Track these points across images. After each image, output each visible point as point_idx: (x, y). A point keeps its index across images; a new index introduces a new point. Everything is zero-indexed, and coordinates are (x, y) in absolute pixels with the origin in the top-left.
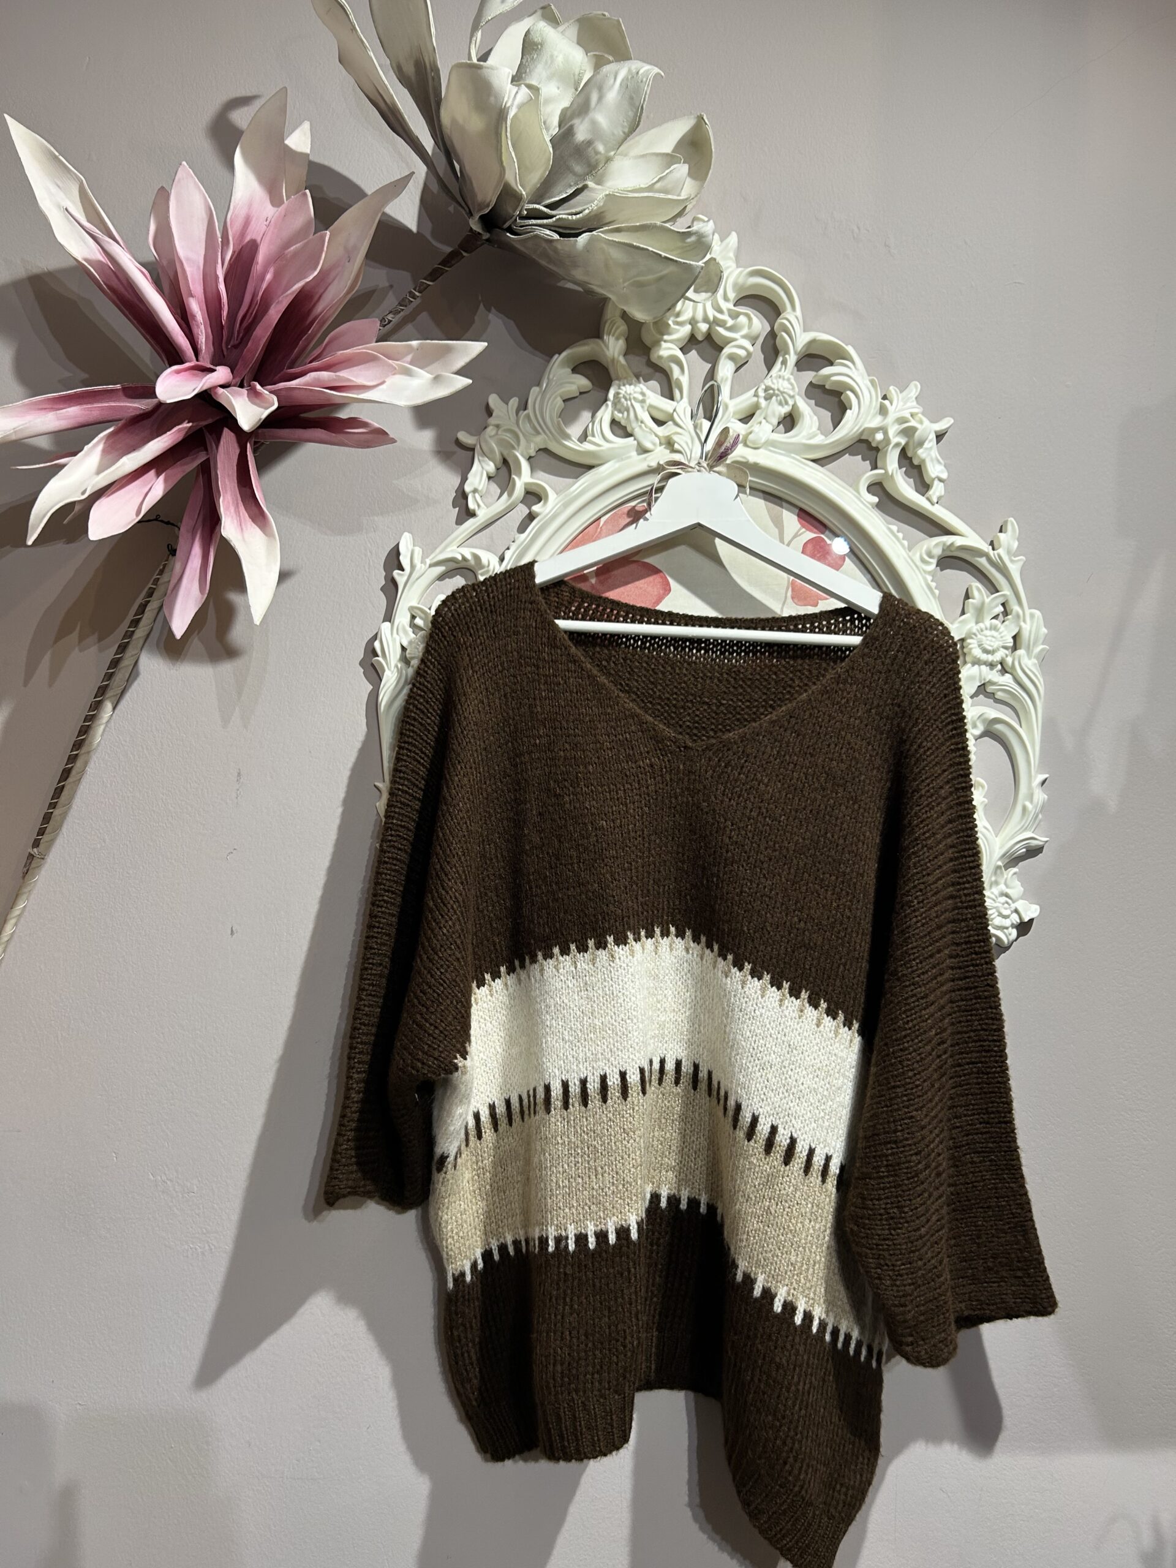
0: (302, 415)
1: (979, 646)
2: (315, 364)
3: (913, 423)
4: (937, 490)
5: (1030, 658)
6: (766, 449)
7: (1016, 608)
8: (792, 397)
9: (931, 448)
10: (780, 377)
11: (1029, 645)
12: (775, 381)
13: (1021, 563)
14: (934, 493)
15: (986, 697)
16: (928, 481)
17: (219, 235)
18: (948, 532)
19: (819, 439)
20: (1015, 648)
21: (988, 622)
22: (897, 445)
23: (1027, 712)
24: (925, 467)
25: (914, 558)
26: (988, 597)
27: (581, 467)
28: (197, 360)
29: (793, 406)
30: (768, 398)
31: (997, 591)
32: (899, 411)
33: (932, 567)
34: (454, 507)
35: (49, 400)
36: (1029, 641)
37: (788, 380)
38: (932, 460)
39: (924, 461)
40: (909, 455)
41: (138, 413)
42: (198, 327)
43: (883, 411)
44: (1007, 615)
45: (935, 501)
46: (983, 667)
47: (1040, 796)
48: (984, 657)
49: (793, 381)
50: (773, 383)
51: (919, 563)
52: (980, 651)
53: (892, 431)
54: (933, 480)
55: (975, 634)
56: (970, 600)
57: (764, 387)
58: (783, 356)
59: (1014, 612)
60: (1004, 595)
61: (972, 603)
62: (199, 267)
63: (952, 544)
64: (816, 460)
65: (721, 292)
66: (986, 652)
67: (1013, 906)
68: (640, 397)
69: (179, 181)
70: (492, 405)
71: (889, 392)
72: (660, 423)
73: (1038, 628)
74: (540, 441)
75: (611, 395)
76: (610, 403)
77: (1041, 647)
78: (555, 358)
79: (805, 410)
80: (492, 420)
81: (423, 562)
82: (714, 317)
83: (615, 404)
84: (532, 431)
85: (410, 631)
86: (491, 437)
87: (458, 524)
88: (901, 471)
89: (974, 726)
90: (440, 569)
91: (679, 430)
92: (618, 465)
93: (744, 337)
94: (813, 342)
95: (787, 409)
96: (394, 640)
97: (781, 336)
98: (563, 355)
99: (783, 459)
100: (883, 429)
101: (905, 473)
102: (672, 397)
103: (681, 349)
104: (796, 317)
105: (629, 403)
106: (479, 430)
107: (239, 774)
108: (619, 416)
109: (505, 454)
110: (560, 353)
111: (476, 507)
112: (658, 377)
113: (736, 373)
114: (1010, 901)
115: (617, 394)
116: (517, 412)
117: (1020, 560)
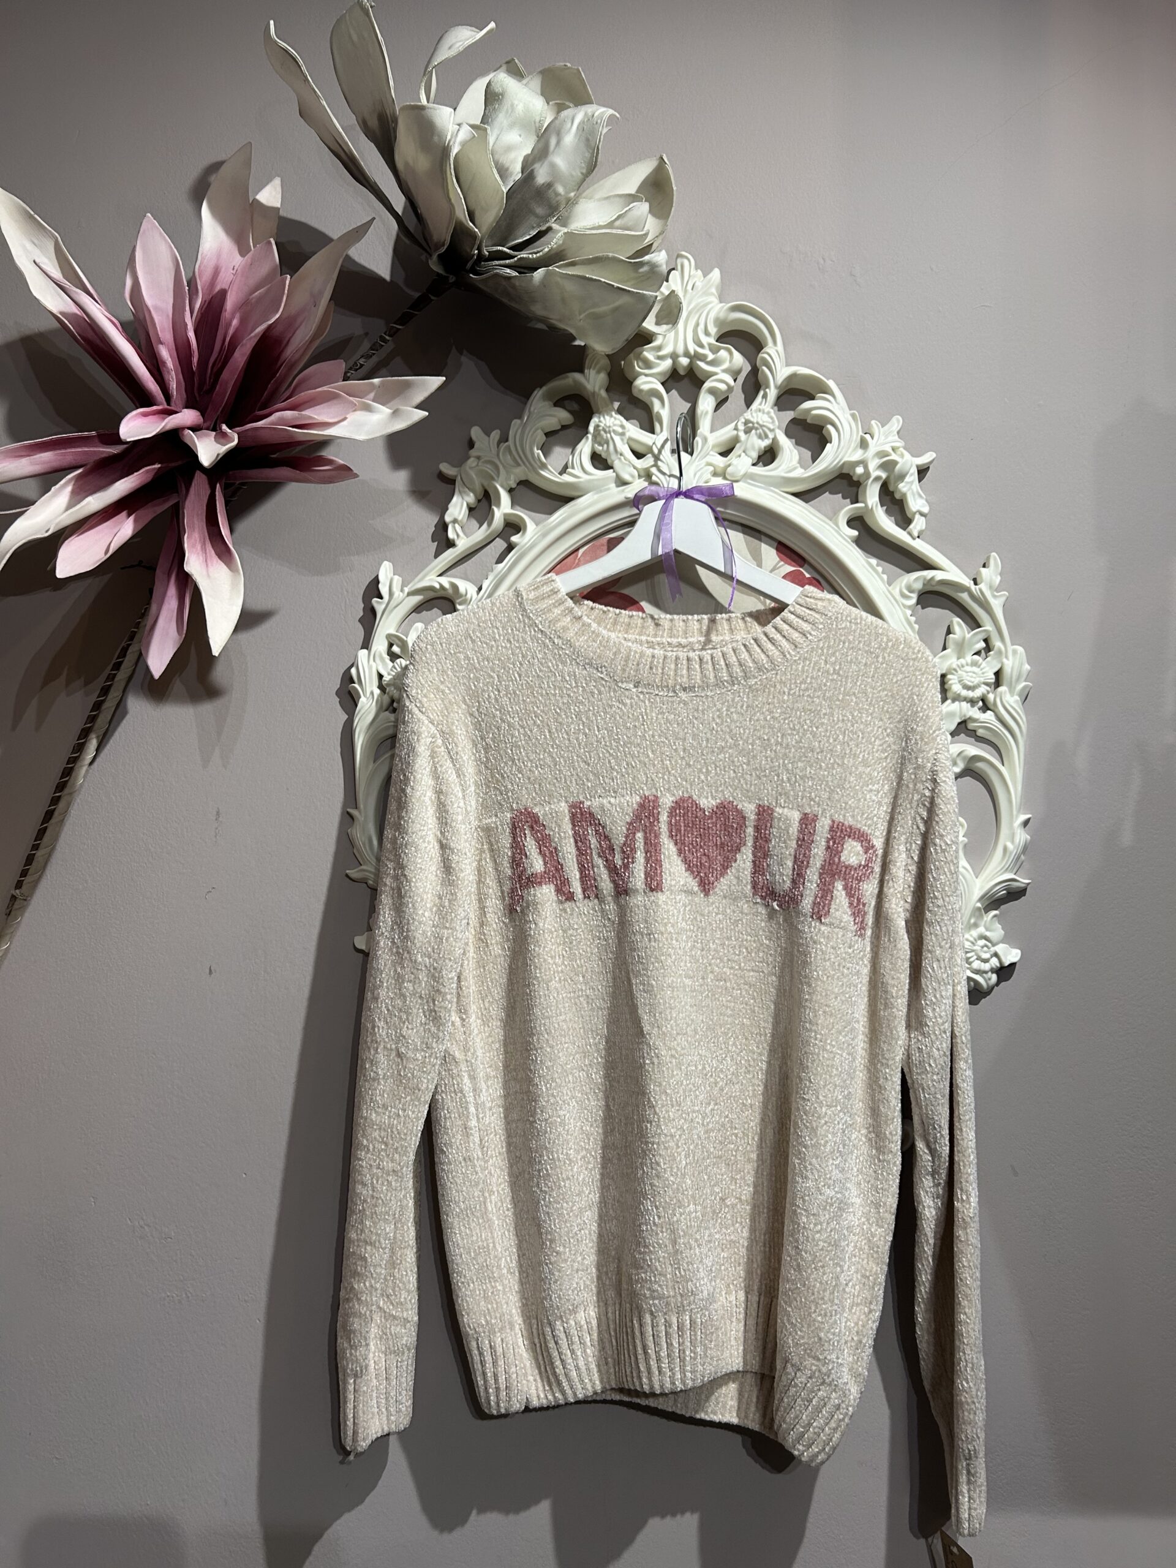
0: (272, 455)
1: (960, 682)
2: (283, 404)
3: (894, 457)
4: (919, 523)
5: (1012, 696)
6: (745, 482)
7: (997, 644)
8: (772, 430)
9: (912, 483)
10: (760, 410)
11: (1011, 681)
12: (754, 415)
13: (1003, 599)
14: (915, 528)
15: (967, 735)
16: (909, 516)
17: (187, 285)
18: (928, 566)
19: (799, 473)
20: (997, 684)
21: (969, 658)
22: (877, 478)
23: (1009, 751)
24: (906, 499)
25: (892, 592)
26: (969, 633)
27: (560, 499)
28: (169, 404)
29: (773, 439)
30: (747, 431)
31: (979, 626)
32: (882, 444)
33: (914, 601)
34: (433, 541)
35: (26, 446)
36: (1011, 678)
37: (768, 413)
38: (913, 495)
39: (905, 495)
40: (891, 488)
41: (105, 456)
42: (168, 372)
43: (863, 444)
44: (990, 651)
45: (916, 534)
46: (964, 704)
47: (1022, 837)
48: (964, 693)
49: (773, 414)
50: (752, 417)
51: (898, 597)
52: (960, 687)
53: (873, 465)
54: (915, 513)
55: (955, 670)
56: (951, 635)
57: (743, 421)
58: (764, 390)
59: (996, 648)
60: (985, 631)
61: (954, 639)
62: (168, 316)
63: (932, 578)
64: (796, 495)
65: (701, 327)
66: (967, 688)
67: (993, 949)
68: (620, 430)
69: (144, 231)
70: (474, 438)
71: (870, 426)
72: (639, 456)
73: (1022, 664)
74: (520, 473)
75: (591, 428)
76: (590, 436)
77: (1024, 684)
78: (536, 392)
79: (785, 443)
80: (473, 452)
81: (402, 591)
82: (695, 352)
83: (595, 437)
84: (511, 462)
85: (387, 658)
86: (471, 468)
87: (436, 556)
88: (882, 506)
89: (955, 764)
90: (418, 599)
91: (659, 463)
92: (596, 497)
93: (724, 371)
94: (793, 377)
95: (766, 443)
96: (370, 668)
97: (763, 370)
98: (544, 388)
99: (762, 492)
100: (863, 463)
101: (885, 508)
102: (652, 431)
103: (663, 384)
104: (777, 351)
105: (609, 435)
106: (460, 463)
107: (218, 813)
108: (599, 448)
109: (485, 484)
110: (541, 387)
111: (456, 537)
112: (638, 411)
113: (716, 409)
114: (989, 944)
115: (597, 426)
116: (498, 445)
117: (1004, 594)
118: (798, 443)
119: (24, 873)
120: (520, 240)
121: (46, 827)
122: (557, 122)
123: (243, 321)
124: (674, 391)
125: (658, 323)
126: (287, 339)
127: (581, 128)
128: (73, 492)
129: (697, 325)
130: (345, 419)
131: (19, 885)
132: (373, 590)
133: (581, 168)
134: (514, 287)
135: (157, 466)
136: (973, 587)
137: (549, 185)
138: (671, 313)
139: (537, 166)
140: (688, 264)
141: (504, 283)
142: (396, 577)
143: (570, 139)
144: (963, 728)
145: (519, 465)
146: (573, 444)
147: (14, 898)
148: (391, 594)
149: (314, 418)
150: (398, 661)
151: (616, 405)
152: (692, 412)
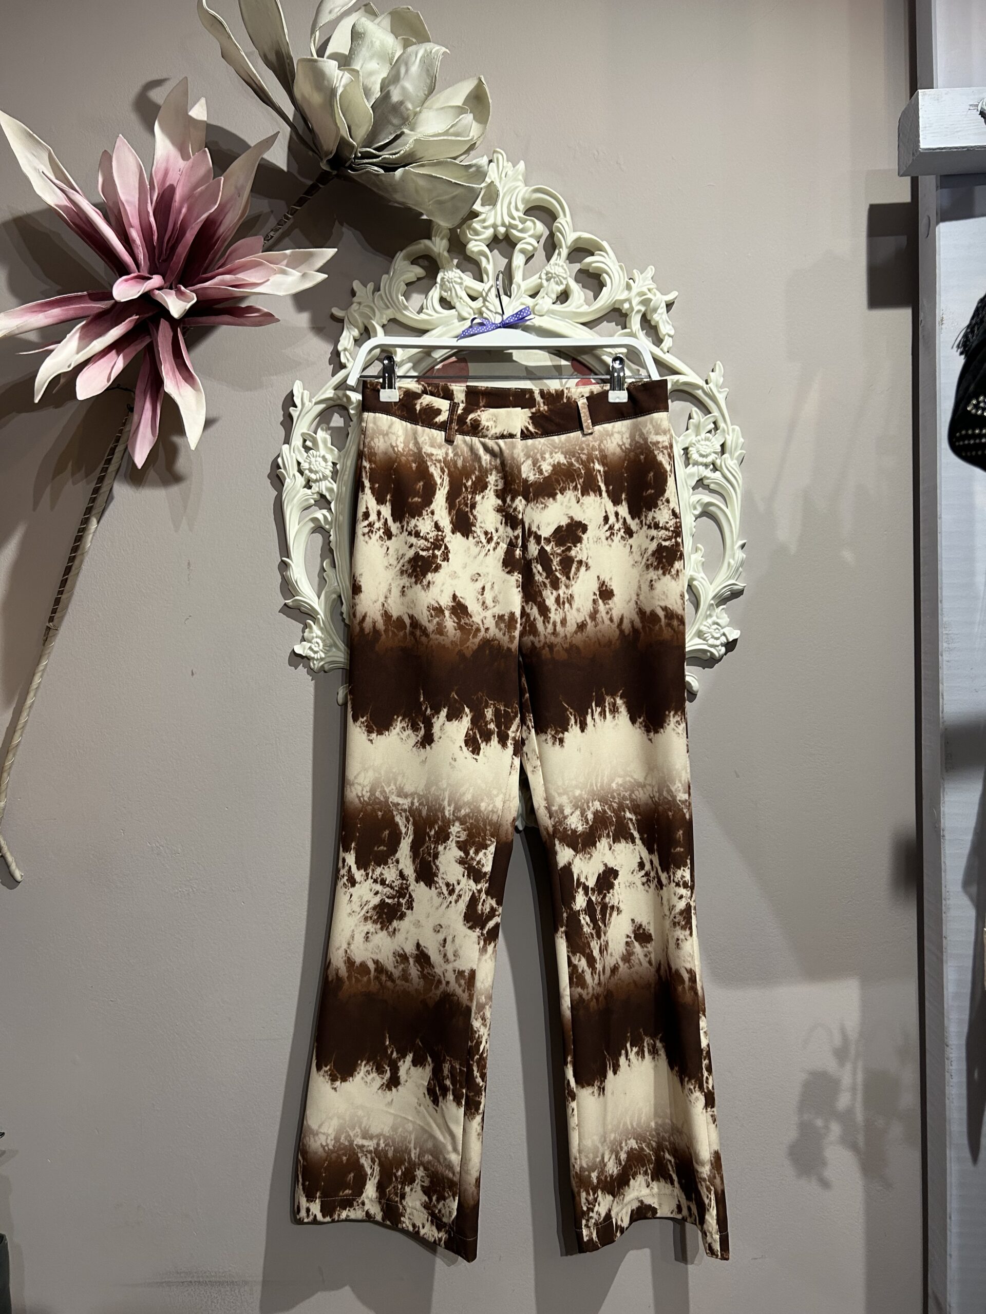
0: (216, 306)
1: (697, 452)
2: (221, 270)
3: (649, 296)
4: (667, 343)
5: (732, 460)
6: (548, 316)
7: (722, 425)
8: (565, 278)
9: (662, 313)
10: (556, 264)
11: (731, 451)
12: (553, 267)
13: (726, 393)
14: (665, 346)
15: (704, 488)
16: (661, 337)
17: (147, 183)
18: (675, 372)
19: (585, 308)
20: (723, 452)
21: (703, 435)
22: (638, 311)
23: (731, 498)
24: (659, 325)
26: (703, 418)
27: (420, 330)
28: (139, 272)
29: (566, 285)
30: (548, 280)
31: (710, 413)
32: (641, 287)
34: (330, 364)
35: (38, 305)
36: (732, 448)
37: (562, 266)
38: (663, 322)
39: (658, 322)
40: (649, 318)
41: (101, 310)
42: (138, 248)
43: (628, 287)
44: (717, 430)
45: (666, 350)
46: (701, 468)
47: (740, 555)
48: (701, 460)
49: (565, 267)
50: (551, 269)
52: (698, 456)
53: (635, 301)
54: (665, 335)
55: (694, 444)
56: (691, 420)
57: (544, 272)
58: (559, 249)
59: (721, 428)
60: (714, 416)
61: (693, 422)
62: (136, 207)
63: (678, 381)
64: (583, 324)
65: (513, 204)
66: (702, 456)
67: (722, 631)
68: (459, 281)
69: (118, 148)
70: (355, 288)
71: (633, 274)
72: (473, 299)
73: (738, 438)
74: (390, 313)
75: (438, 280)
76: (438, 285)
77: (740, 451)
78: (398, 254)
79: (575, 287)
80: (355, 299)
81: (310, 401)
82: (509, 223)
83: (441, 286)
84: (384, 306)
85: (303, 450)
86: (355, 311)
87: (333, 375)
88: (643, 330)
89: (695, 508)
90: (322, 406)
91: (487, 304)
92: (445, 329)
93: (530, 236)
94: (578, 239)
95: (562, 287)
96: (291, 457)
97: (557, 236)
98: (404, 251)
99: (561, 323)
100: (629, 300)
101: (644, 332)
102: (482, 281)
103: (487, 246)
104: (567, 222)
105: (451, 285)
106: (347, 306)
107: (189, 564)
108: (444, 294)
109: (366, 323)
110: (402, 251)
111: (346, 361)
112: (471, 266)
113: (526, 263)
114: (719, 628)
115: (443, 279)
116: (373, 293)
117: (725, 391)
118: (583, 287)
119: (54, 611)
120: (382, 143)
121: (67, 579)
122: (405, 55)
123: (189, 209)
124: (496, 251)
125: (483, 205)
126: (219, 221)
127: (423, 61)
128: (80, 338)
129: (510, 203)
130: (268, 280)
131: (51, 619)
132: (290, 401)
133: (424, 90)
134: (381, 181)
135: (135, 317)
136: (705, 386)
137: (401, 103)
138: (492, 198)
139: (392, 88)
140: (501, 158)
141: (373, 177)
142: (306, 392)
143: (415, 68)
144: (701, 484)
145: (388, 308)
146: (426, 292)
147: (48, 628)
148: (303, 404)
149: (244, 280)
150: (311, 451)
151: (455, 261)
152: (509, 266)
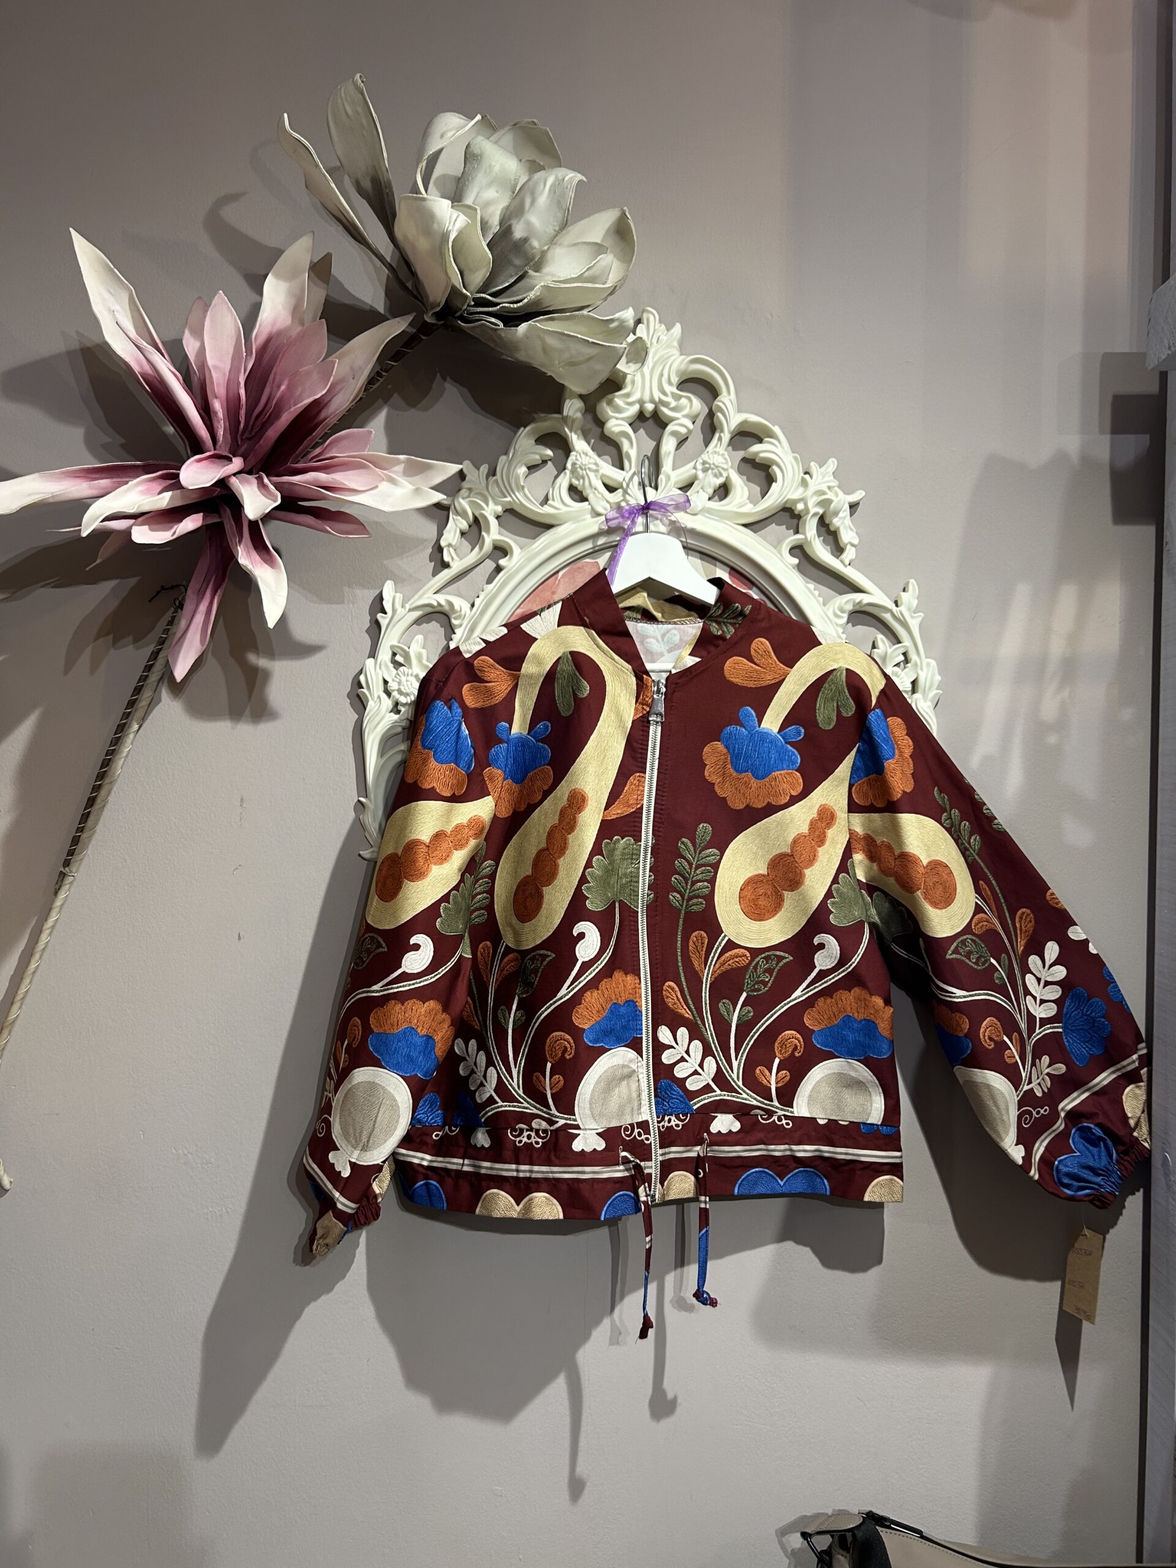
3: (830, 495)
4: (850, 554)
5: (926, 702)
6: (703, 516)
7: (913, 656)
8: (725, 470)
9: (845, 517)
10: (715, 452)
11: (925, 691)
12: (711, 456)
14: (846, 557)
16: (842, 545)
19: (749, 508)
20: (913, 692)
21: (890, 668)
22: (815, 514)
24: (840, 531)
25: (827, 613)
26: (890, 647)
27: (542, 526)
28: (217, 450)
29: (727, 478)
30: (705, 470)
31: (899, 642)
32: (818, 484)
33: (845, 620)
36: (925, 686)
37: (723, 454)
38: (845, 528)
39: (838, 528)
40: (827, 522)
43: (804, 484)
44: (908, 663)
45: (847, 563)
49: (727, 455)
50: (709, 458)
51: (831, 617)
53: (810, 504)
54: (847, 544)
56: (875, 650)
57: (700, 461)
58: (720, 433)
60: (903, 646)
63: (860, 602)
65: (665, 376)
68: (594, 467)
70: (465, 471)
73: (934, 675)
74: (506, 502)
75: (569, 465)
76: (568, 472)
77: (934, 692)
78: (521, 430)
79: (737, 480)
80: (465, 484)
81: (403, 607)
82: (660, 399)
83: (574, 471)
84: (500, 494)
85: (391, 666)
86: (463, 498)
87: (434, 574)
88: (819, 537)
90: (418, 614)
91: (628, 497)
92: (574, 526)
93: (685, 416)
94: (744, 423)
95: (721, 480)
96: (377, 675)
97: (718, 417)
98: (528, 428)
99: (720, 525)
100: (803, 500)
101: (822, 538)
102: (622, 468)
103: (630, 425)
104: (730, 400)
105: (584, 472)
106: (453, 492)
107: (242, 800)
108: (575, 482)
109: (477, 514)
110: (525, 427)
111: (450, 560)
112: (610, 450)
113: (677, 448)
115: (574, 464)
116: (487, 478)
117: (920, 616)
120: (500, 288)
122: (530, 182)
124: (642, 430)
125: (629, 365)
127: (553, 190)
129: (661, 375)
130: (373, 489)
132: (378, 605)
133: (554, 226)
134: (500, 338)
136: (895, 609)
137: (526, 240)
139: (514, 221)
140: (652, 317)
141: (491, 333)
142: (398, 595)
143: (543, 199)
145: (505, 495)
147: (63, 874)
148: (394, 611)
150: (402, 668)
152: (657, 450)
